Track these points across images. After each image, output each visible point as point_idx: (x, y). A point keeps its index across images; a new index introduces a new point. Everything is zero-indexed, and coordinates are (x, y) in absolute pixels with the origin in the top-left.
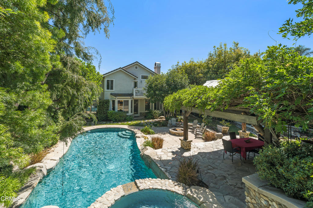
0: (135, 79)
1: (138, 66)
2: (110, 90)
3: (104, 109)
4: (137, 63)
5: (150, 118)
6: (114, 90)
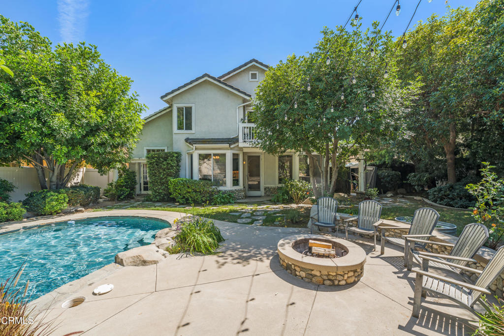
0: (245, 101)
1: (257, 72)
2: (184, 131)
3: (160, 173)
4: (254, 63)
5: (281, 199)
6: (193, 131)
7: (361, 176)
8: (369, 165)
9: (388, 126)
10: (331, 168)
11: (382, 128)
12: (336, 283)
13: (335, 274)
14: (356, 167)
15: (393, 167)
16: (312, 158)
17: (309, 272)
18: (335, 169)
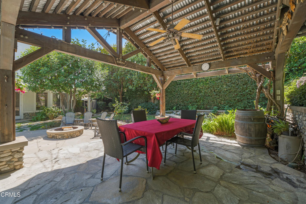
5: (39, 119)
7: (89, 105)
8: (93, 99)
9: (96, 84)
10: (73, 101)
11: (94, 85)
12: (73, 136)
13: (72, 134)
14: (87, 100)
15: (104, 100)
16: (62, 95)
17: (63, 135)
18: (75, 101)
